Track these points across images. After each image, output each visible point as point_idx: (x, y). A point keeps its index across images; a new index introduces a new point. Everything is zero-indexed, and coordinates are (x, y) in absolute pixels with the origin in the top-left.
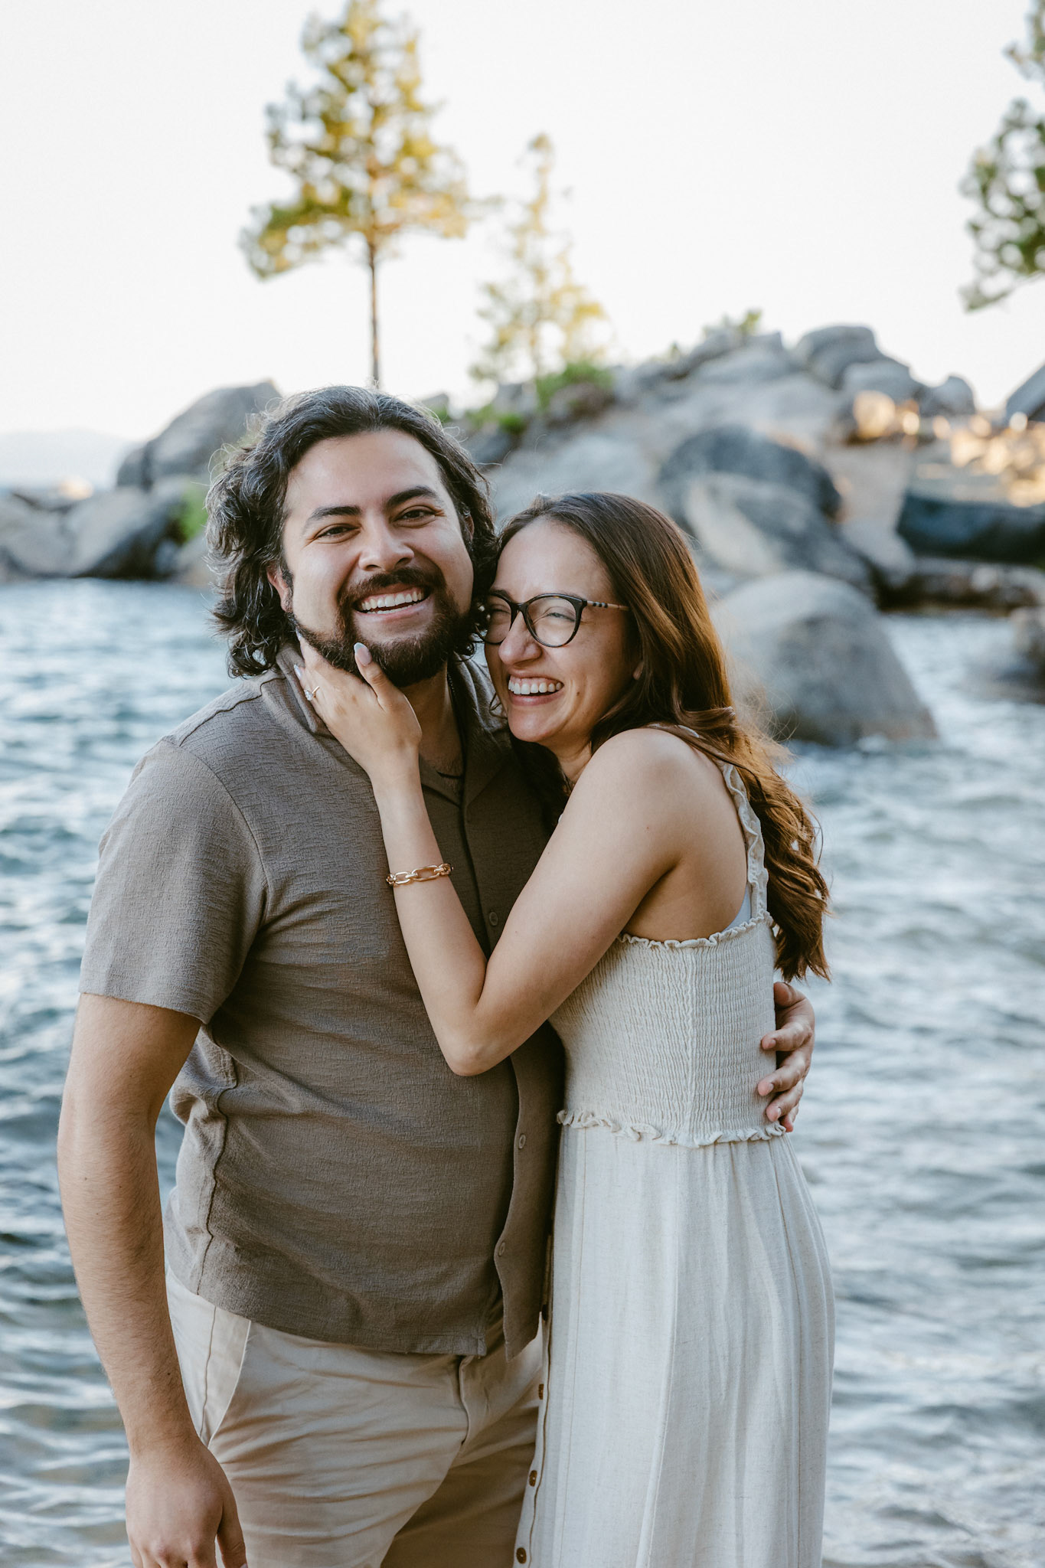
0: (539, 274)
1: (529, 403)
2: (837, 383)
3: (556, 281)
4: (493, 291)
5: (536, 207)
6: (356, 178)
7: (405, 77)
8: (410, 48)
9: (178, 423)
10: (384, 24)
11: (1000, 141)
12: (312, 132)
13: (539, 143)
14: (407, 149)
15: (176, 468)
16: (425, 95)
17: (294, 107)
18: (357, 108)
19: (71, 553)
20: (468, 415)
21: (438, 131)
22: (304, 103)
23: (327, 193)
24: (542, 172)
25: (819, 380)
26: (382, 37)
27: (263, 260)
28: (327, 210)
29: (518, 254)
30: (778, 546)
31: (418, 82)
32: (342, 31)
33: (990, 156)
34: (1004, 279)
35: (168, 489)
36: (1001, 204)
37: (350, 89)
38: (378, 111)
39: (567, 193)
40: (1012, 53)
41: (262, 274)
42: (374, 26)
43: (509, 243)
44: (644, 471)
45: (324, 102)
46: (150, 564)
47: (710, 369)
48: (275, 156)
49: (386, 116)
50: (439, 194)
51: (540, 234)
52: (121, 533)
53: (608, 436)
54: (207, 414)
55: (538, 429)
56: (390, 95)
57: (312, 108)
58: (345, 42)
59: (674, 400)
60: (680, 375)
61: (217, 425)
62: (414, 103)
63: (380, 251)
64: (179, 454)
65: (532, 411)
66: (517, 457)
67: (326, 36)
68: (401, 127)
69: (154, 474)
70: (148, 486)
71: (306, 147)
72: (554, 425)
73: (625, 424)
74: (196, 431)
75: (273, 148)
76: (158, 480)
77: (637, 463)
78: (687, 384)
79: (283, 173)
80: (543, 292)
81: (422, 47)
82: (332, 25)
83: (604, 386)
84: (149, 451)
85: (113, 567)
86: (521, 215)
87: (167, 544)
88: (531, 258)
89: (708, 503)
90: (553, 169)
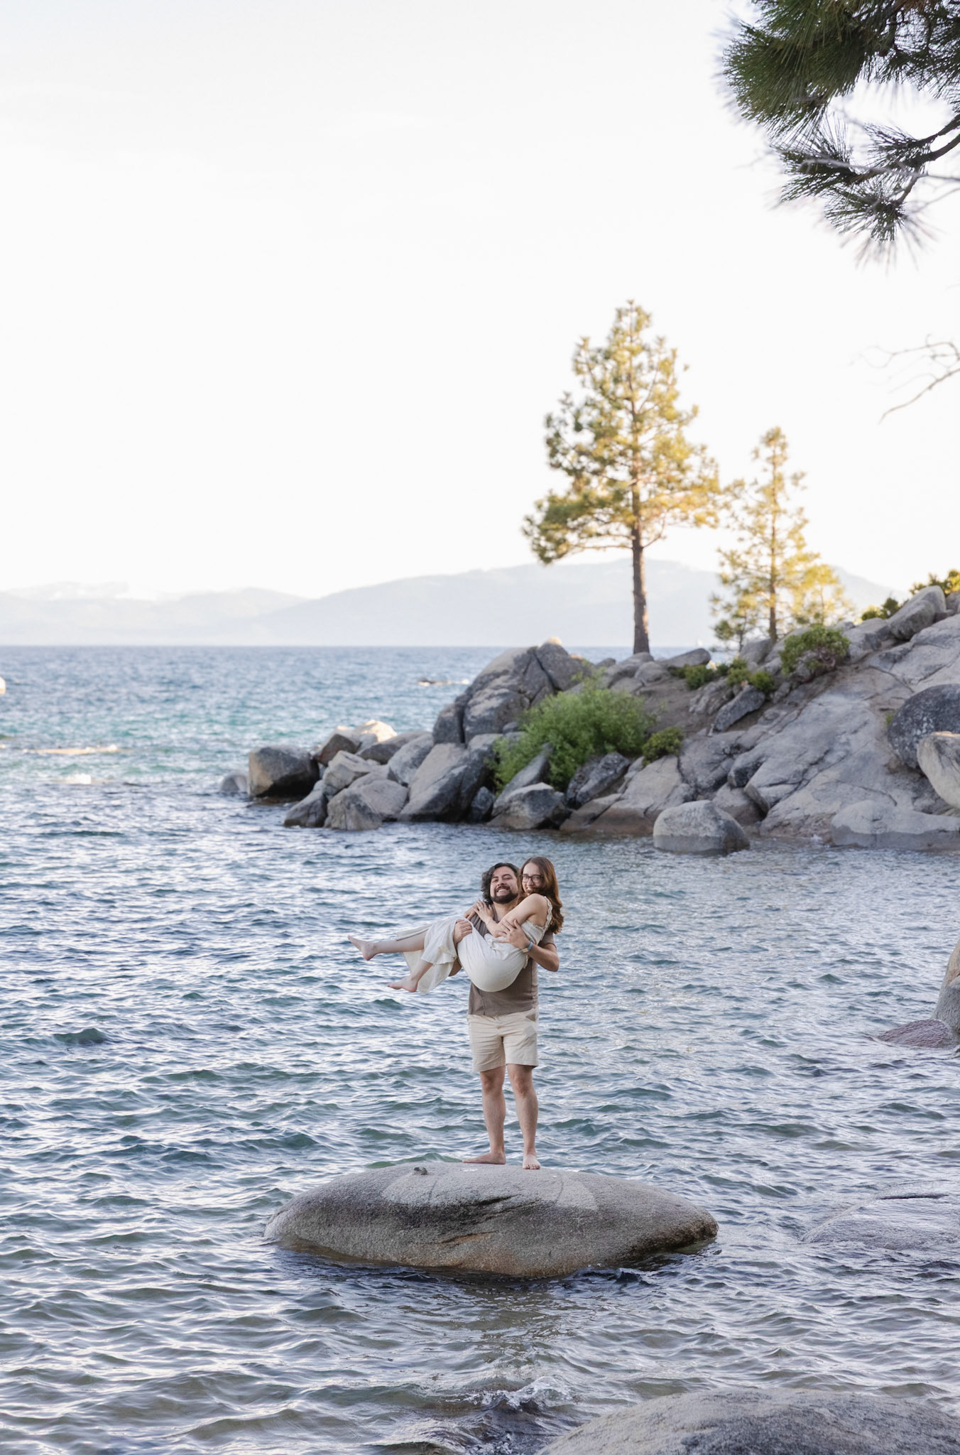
0: (774, 547)
1: (775, 662)
3: (790, 552)
4: (734, 563)
5: (772, 491)
6: (620, 473)
7: (662, 388)
8: (666, 367)
9: (481, 683)
10: (644, 348)
12: (586, 437)
13: (773, 438)
14: (665, 448)
15: (485, 725)
16: (681, 405)
17: (571, 421)
18: (624, 418)
19: (408, 799)
20: (723, 670)
21: (692, 434)
22: (577, 415)
23: (598, 488)
24: (773, 461)
26: (642, 358)
27: (543, 543)
28: (602, 503)
29: (757, 530)
31: (675, 396)
32: (608, 356)
35: (480, 742)
37: (616, 405)
38: (637, 418)
39: (796, 478)
41: (542, 552)
42: (633, 353)
43: (749, 520)
44: (877, 723)
45: (595, 413)
46: (469, 808)
47: (925, 632)
48: (554, 461)
49: (646, 422)
50: (694, 486)
51: (776, 512)
52: (445, 781)
53: (844, 691)
54: (505, 672)
55: (785, 687)
56: (649, 405)
57: (584, 420)
58: (610, 364)
59: (896, 660)
60: (902, 639)
61: (514, 682)
62: (670, 412)
63: (644, 534)
64: (487, 710)
65: (778, 671)
66: (769, 712)
67: (594, 359)
68: (660, 432)
69: (468, 729)
70: (463, 739)
71: (581, 452)
72: (799, 682)
73: (857, 682)
74: (497, 688)
75: (553, 453)
76: (472, 735)
77: (870, 716)
78: (907, 645)
79: (561, 474)
80: (778, 562)
81: (678, 367)
82: (599, 351)
83: (838, 649)
84: (462, 708)
85: (438, 810)
86: (761, 497)
87: (483, 790)
88: (768, 532)
89: (934, 755)
90: (785, 459)
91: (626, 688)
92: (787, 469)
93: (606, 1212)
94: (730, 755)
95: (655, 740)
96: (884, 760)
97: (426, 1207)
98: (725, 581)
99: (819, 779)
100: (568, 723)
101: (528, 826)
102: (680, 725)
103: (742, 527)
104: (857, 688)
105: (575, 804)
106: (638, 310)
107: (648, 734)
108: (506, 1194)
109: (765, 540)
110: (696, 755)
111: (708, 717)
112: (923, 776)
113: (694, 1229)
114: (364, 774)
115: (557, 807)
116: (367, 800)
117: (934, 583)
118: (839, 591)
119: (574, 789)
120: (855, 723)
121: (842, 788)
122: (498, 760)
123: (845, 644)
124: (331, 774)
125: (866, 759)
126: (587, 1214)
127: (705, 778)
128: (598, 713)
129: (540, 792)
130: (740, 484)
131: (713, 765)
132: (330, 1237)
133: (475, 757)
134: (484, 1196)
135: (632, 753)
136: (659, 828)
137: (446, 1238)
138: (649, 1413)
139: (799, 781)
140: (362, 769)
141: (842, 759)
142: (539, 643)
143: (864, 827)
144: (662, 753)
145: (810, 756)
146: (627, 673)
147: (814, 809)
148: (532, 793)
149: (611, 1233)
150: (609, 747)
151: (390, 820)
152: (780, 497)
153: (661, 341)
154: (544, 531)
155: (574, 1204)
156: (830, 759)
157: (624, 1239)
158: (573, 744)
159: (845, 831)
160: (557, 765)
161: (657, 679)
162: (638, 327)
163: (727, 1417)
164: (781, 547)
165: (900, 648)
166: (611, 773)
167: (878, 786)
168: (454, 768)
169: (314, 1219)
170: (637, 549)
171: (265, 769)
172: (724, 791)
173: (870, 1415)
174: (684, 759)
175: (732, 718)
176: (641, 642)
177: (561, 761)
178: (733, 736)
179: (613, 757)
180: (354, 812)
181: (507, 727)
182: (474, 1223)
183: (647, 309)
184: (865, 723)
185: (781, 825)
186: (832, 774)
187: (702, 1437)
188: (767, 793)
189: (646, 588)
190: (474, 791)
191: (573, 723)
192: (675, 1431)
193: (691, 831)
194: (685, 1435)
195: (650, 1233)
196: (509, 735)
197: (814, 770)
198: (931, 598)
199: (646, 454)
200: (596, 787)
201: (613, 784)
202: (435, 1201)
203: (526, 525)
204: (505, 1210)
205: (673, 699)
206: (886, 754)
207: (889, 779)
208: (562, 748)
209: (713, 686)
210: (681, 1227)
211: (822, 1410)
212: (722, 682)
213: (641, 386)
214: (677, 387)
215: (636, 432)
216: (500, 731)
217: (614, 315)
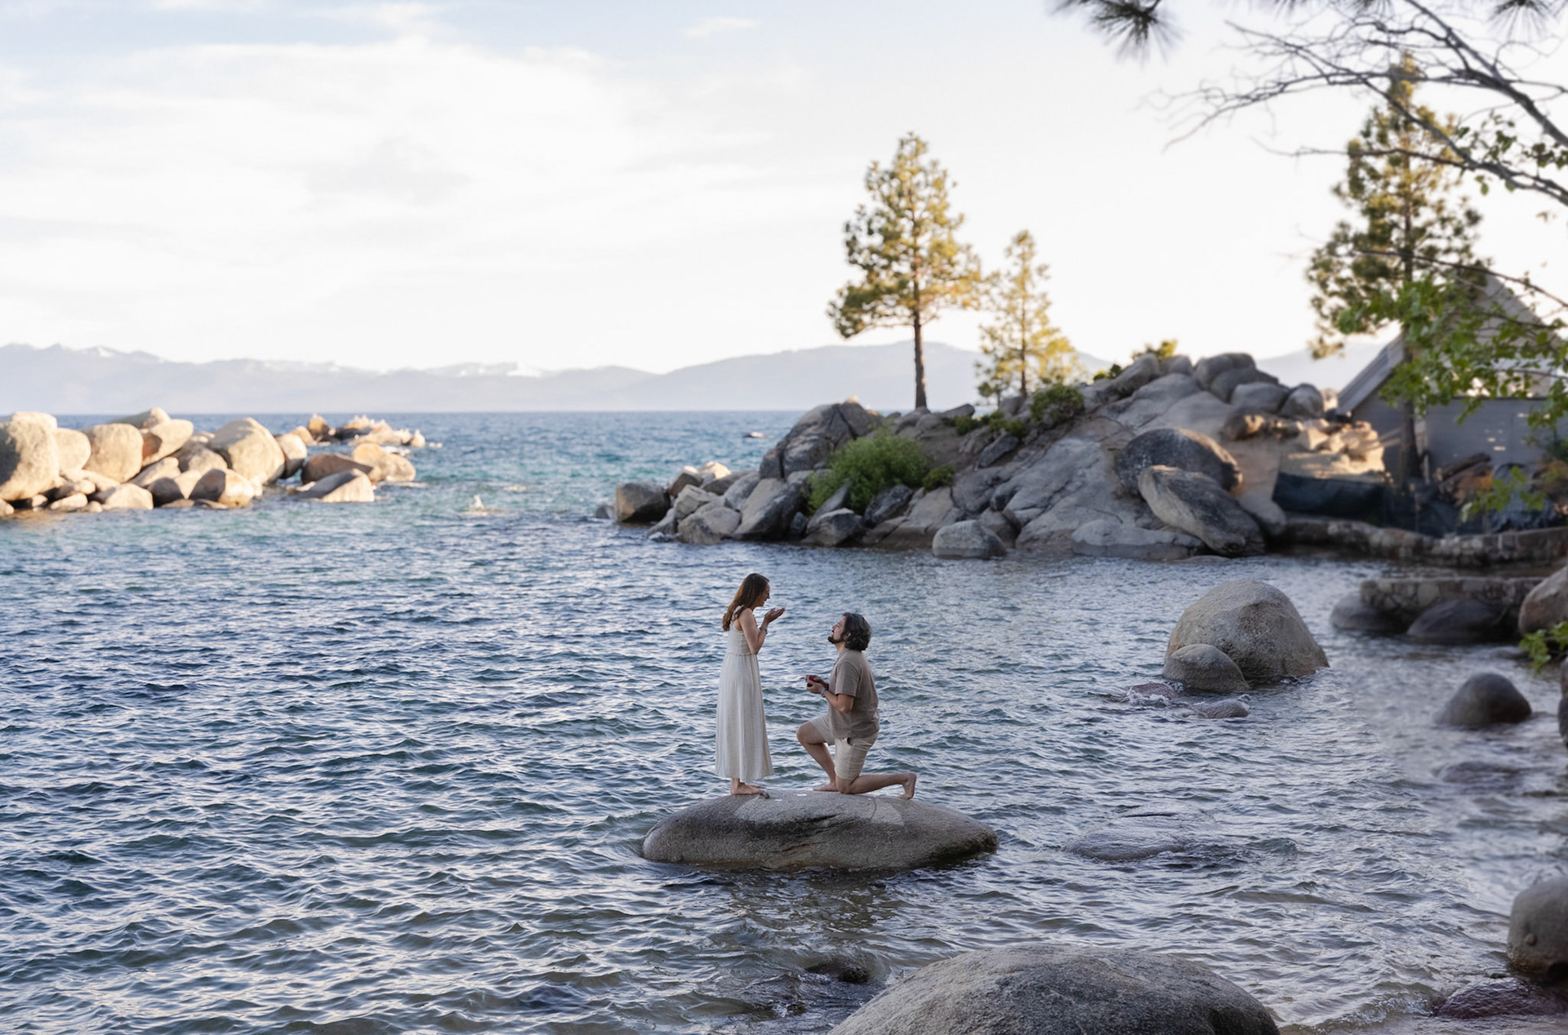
0: (1024, 324)
1: (1026, 413)
2: (1228, 398)
3: (1036, 328)
4: (993, 337)
5: (1022, 280)
6: (903, 268)
7: (935, 201)
8: (938, 184)
9: (797, 431)
10: (921, 170)
11: (1331, 248)
12: (877, 240)
13: (1022, 239)
14: (938, 247)
15: (800, 464)
16: (951, 214)
17: (864, 227)
18: (906, 224)
19: (740, 522)
20: (986, 420)
21: (960, 236)
22: (870, 223)
23: (886, 279)
24: (1023, 257)
25: (1216, 395)
26: (920, 177)
27: (844, 323)
28: (890, 291)
29: (1010, 311)
30: (1200, 512)
31: (946, 207)
32: (893, 176)
33: (1327, 258)
34: (1338, 336)
35: (795, 478)
36: (1333, 286)
37: (900, 214)
38: (917, 225)
39: (1041, 270)
40: (1337, 191)
41: (843, 331)
42: (913, 173)
43: (1004, 304)
44: (1106, 460)
45: (883, 221)
46: (788, 528)
47: (1143, 389)
48: (852, 258)
49: (923, 228)
50: (961, 277)
51: (1025, 297)
52: (769, 508)
53: (1080, 436)
54: (815, 423)
55: (1034, 432)
56: (926, 215)
57: (875, 226)
58: (895, 183)
59: (1121, 411)
60: (1125, 394)
61: (822, 430)
62: (943, 220)
63: (922, 315)
64: (801, 452)
65: (1028, 420)
66: (1022, 452)
67: (882, 179)
68: (934, 235)
69: (786, 467)
70: (783, 475)
71: (873, 251)
72: (1044, 429)
73: (1090, 428)
74: (809, 435)
75: (851, 253)
76: (790, 472)
77: (1101, 455)
78: (1130, 399)
79: (856, 268)
80: (1028, 336)
81: (948, 184)
82: (886, 172)
83: (1075, 402)
84: (782, 451)
85: (764, 530)
86: (1012, 285)
87: (799, 514)
88: (1019, 313)
89: (1152, 484)
90: (1032, 255)
91: (910, 434)
92: (1034, 263)
93: (911, 826)
94: (992, 486)
95: (933, 474)
96: (1112, 488)
97: (769, 824)
98: (986, 352)
99: (1062, 504)
100: (865, 462)
101: (835, 542)
102: (952, 462)
103: (999, 309)
104: (1090, 433)
105: (870, 524)
106: (916, 140)
107: (927, 471)
108: (831, 813)
109: (1017, 320)
110: (965, 486)
111: (973, 457)
112: (1143, 501)
113: (980, 840)
114: (706, 503)
115: (857, 527)
116: (709, 523)
117: (1150, 351)
118: (1075, 358)
119: (870, 513)
120: (1089, 460)
121: (1080, 511)
122: (810, 490)
123: (1081, 398)
124: (680, 503)
125: (1098, 488)
126: (895, 828)
127: (972, 503)
128: (888, 454)
129: (843, 515)
130: (996, 275)
131: (978, 493)
132: (694, 848)
133: (793, 489)
134: (815, 814)
135: (914, 485)
136: (937, 542)
137: (785, 847)
138: (967, 962)
139: (1046, 506)
140: (704, 498)
141: (1079, 488)
142: (841, 400)
143: (1097, 540)
144: (938, 485)
145: (1054, 486)
146: (910, 423)
147: (1057, 526)
148: (837, 516)
149: (914, 843)
150: (897, 480)
151: (726, 538)
152: (1029, 287)
153: (934, 164)
154: (844, 313)
155: (885, 820)
156: (1070, 488)
157: (925, 848)
158: (869, 478)
159: (1083, 543)
160: (857, 494)
161: (934, 428)
162: (916, 153)
163: (1030, 964)
164: (1030, 323)
165: (1122, 402)
166: (899, 500)
167: (1107, 509)
168: (776, 497)
169: (682, 834)
170: (917, 327)
171: (629, 500)
172: (987, 513)
173: (1142, 964)
174: (955, 489)
175: (993, 457)
176: (921, 399)
177: (859, 491)
178: (993, 471)
179: (900, 488)
180: (699, 532)
181: (817, 465)
182: (807, 836)
183: (923, 138)
184: (1097, 460)
185: (1033, 540)
186: (1072, 500)
187: (1012, 978)
188: (1020, 514)
189: (925, 358)
190: (792, 515)
191: (868, 462)
192: (990, 974)
193: (963, 545)
194: (998, 977)
195: (945, 843)
196: (819, 471)
197: (1058, 497)
198: (1147, 362)
199: (923, 253)
200: (887, 511)
201: (901, 509)
202: (776, 819)
203: (831, 309)
204: (831, 826)
205: (947, 442)
206: (1114, 484)
207: (1116, 503)
208: (860, 481)
209: (978, 432)
210: (969, 838)
211: (1104, 960)
212: (984, 429)
213: (920, 199)
214: (949, 199)
215: (915, 234)
216: (812, 468)
217: (896, 145)
